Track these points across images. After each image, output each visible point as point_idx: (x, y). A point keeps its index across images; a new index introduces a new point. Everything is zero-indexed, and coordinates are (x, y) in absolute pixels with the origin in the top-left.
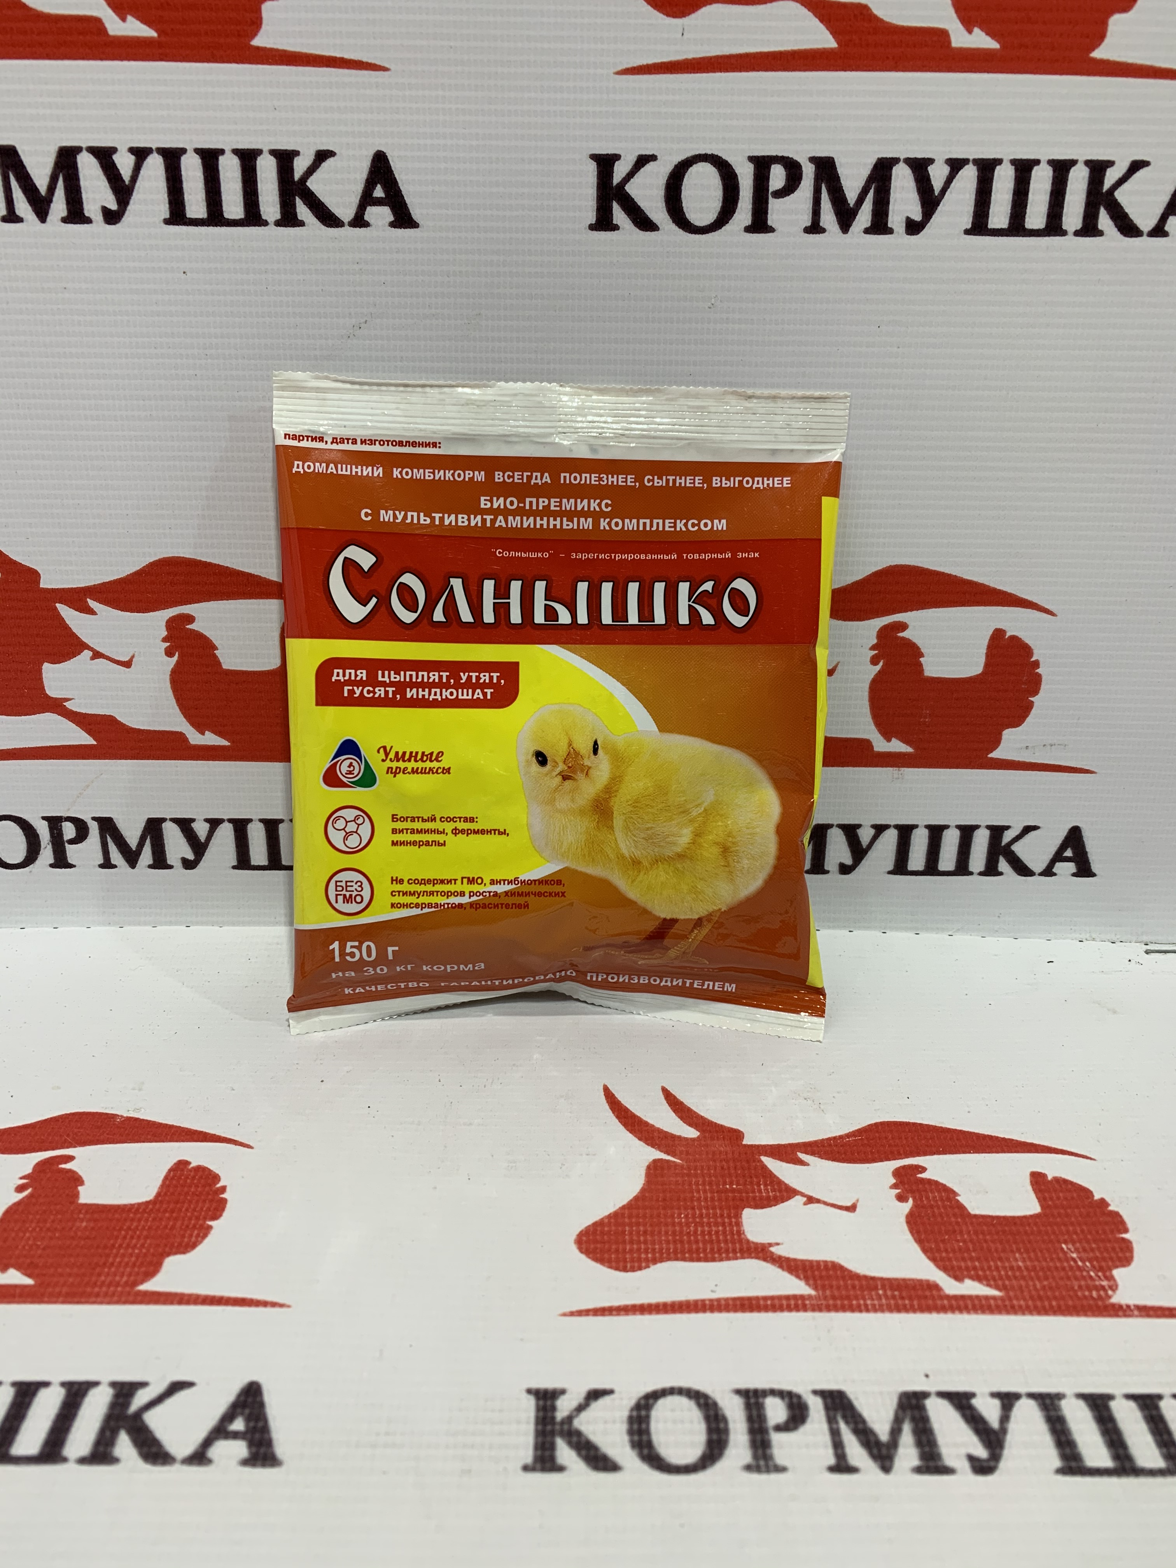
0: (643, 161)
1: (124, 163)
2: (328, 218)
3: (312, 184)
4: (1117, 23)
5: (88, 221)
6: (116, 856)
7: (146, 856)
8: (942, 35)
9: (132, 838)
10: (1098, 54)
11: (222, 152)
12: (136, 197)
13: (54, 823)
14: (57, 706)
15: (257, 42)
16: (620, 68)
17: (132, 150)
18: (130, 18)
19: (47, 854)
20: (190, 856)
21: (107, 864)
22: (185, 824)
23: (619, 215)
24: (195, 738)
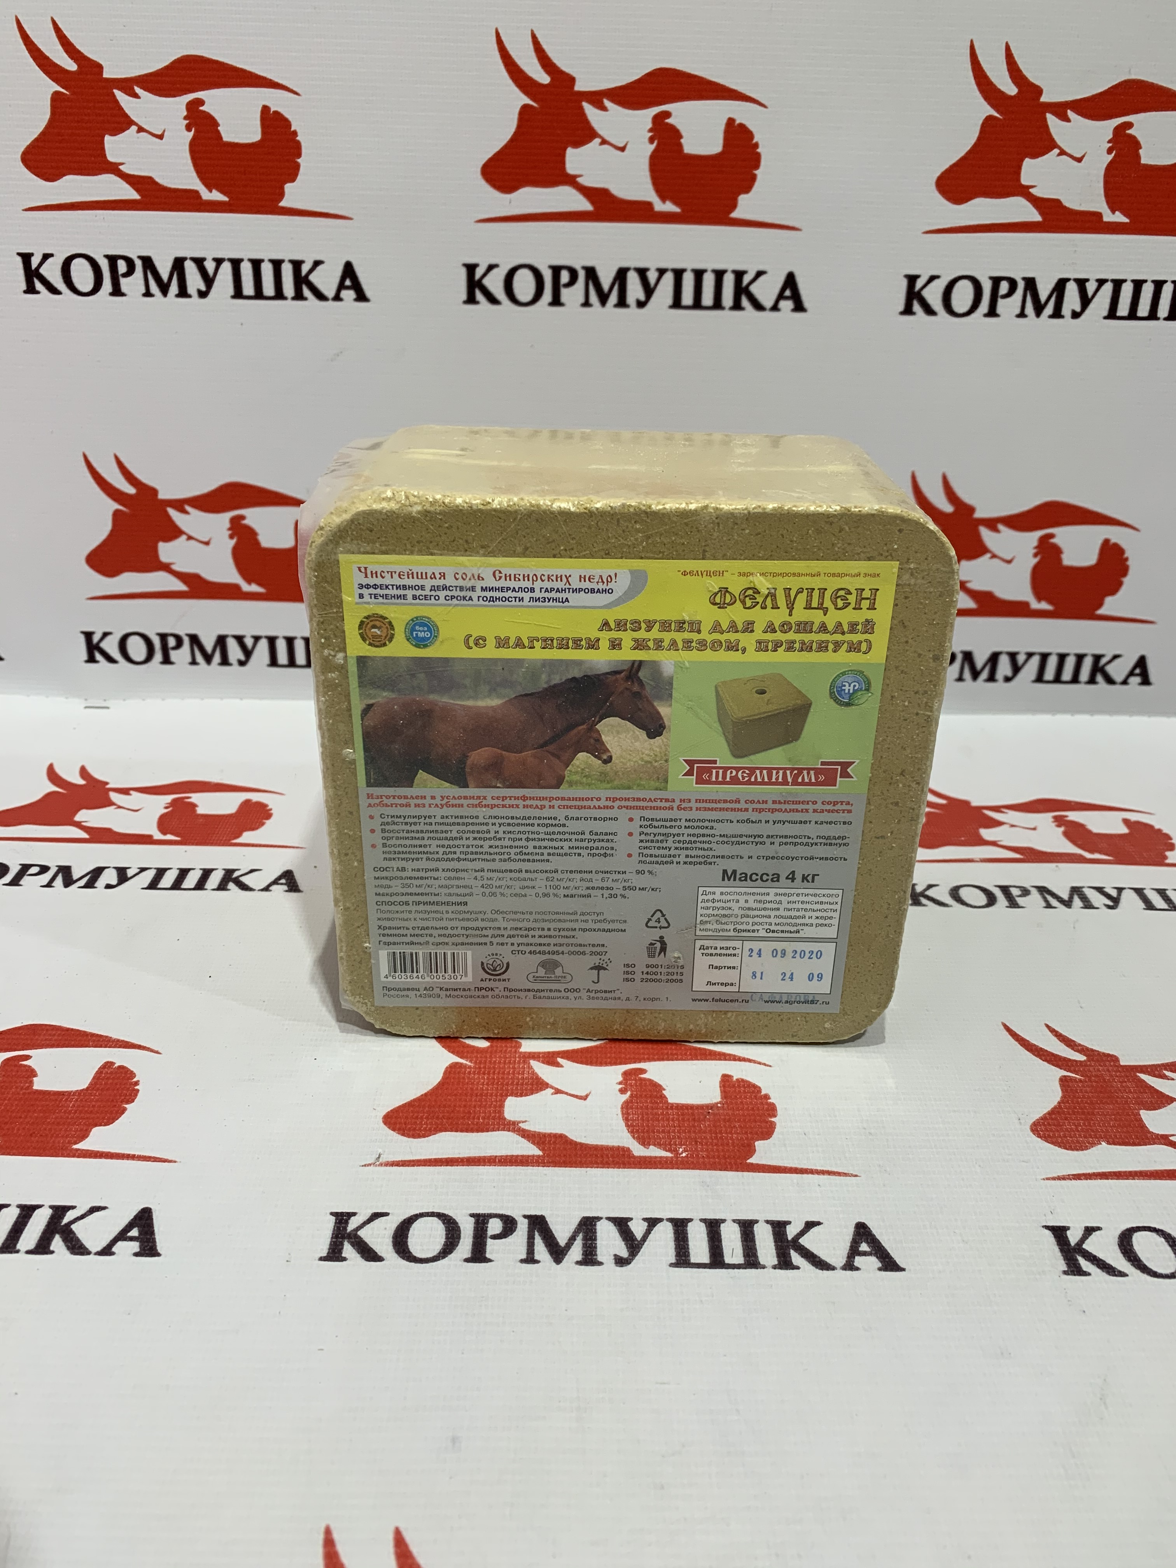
0: (491, 267)
1: (210, 266)
2: (320, 296)
3: (312, 278)
4: (743, 199)
5: (190, 296)
6: (199, 658)
7: (217, 658)
8: (649, 205)
9: (209, 646)
10: (734, 215)
11: (263, 261)
12: (216, 284)
13: (163, 637)
14: (166, 567)
15: (282, 204)
16: (476, 219)
17: (215, 260)
18: (214, 191)
19: (158, 656)
20: (243, 658)
21: (194, 662)
22: (240, 639)
23: (479, 296)
24: (246, 587)
